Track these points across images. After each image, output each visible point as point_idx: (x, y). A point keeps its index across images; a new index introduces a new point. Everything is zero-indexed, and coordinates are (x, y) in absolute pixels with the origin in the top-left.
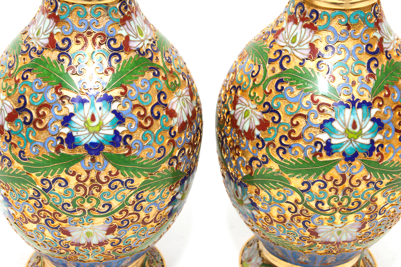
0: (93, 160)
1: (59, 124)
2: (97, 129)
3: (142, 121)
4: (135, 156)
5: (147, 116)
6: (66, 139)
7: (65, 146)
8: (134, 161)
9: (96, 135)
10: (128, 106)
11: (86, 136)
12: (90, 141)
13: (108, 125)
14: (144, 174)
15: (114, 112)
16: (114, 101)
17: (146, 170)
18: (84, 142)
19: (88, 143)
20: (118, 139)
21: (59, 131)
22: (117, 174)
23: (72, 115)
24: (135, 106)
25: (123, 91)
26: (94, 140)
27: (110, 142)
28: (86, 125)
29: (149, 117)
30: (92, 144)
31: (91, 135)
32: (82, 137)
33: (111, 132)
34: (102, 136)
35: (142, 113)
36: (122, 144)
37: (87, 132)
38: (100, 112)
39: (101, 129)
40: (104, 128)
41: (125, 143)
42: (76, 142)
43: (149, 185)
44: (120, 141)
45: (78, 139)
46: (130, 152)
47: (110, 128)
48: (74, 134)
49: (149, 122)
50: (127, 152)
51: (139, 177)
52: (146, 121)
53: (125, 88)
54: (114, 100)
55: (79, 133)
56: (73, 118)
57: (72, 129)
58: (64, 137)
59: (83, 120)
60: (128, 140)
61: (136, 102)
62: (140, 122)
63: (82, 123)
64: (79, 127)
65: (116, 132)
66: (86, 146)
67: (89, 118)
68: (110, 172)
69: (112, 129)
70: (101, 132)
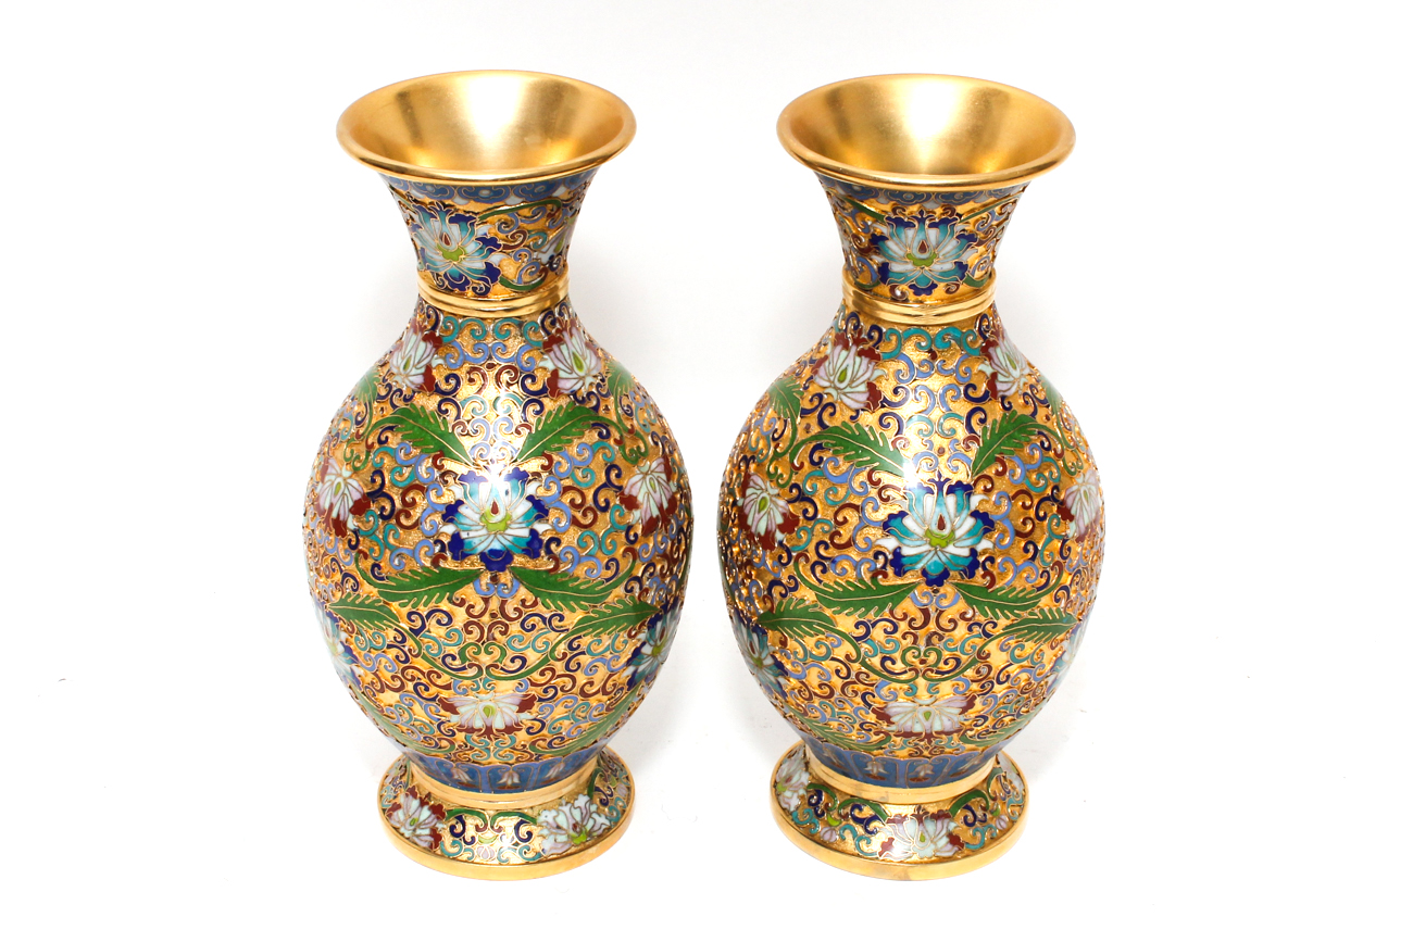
0: (494, 579)
1: (438, 518)
2: (501, 526)
3: (579, 515)
4: (565, 573)
5: (587, 505)
6: (449, 543)
7: (448, 554)
8: (563, 582)
9: (499, 537)
10: (554, 489)
11: (483, 539)
12: (489, 548)
13: (520, 520)
14: (581, 607)
15: (530, 498)
16: (530, 481)
17: (586, 600)
18: (480, 548)
19: (486, 551)
20: (536, 545)
21: (438, 531)
22: (535, 604)
23: (459, 503)
24: (566, 489)
25: (547, 463)
26: (496, 546)
27: (523, 550)
28: (483, 520)
29: (590, 508)
30: (493, 552)
31: (492, 537)
32: (476, 541)
33: (525, 533)
34: (510, 538)
35: (579, 501)
36: (543, 553)
37: (484, 532)
38: (506, 499)
39: (507, 527)
40: (513, 526)
41: (549, 552)
42: (466, 549)
43: (590, 626)
44: (540, 547)
45: (470, 543)
46: (556, 567)
47: (524, 525)
48: (464, 535)
49: (590, 516)
50: (551, 566)
51: (573, 610)
52: (584, 515)
53: (550, 458)
54: (530, 478)
55: (472, 534)
56: (462, 509)
57: (460, 526)
58: (446, 540)
59: (479, 511)
60: (553, 546)
61: (567, 482)
62: (574, 517)
63: (477, 517)
64: (471, 523)
65: (533, 533)
66: (483, 556)
67: (488, 508)
68: (523, 601)
69: (527, 527)
70: (509, 531)
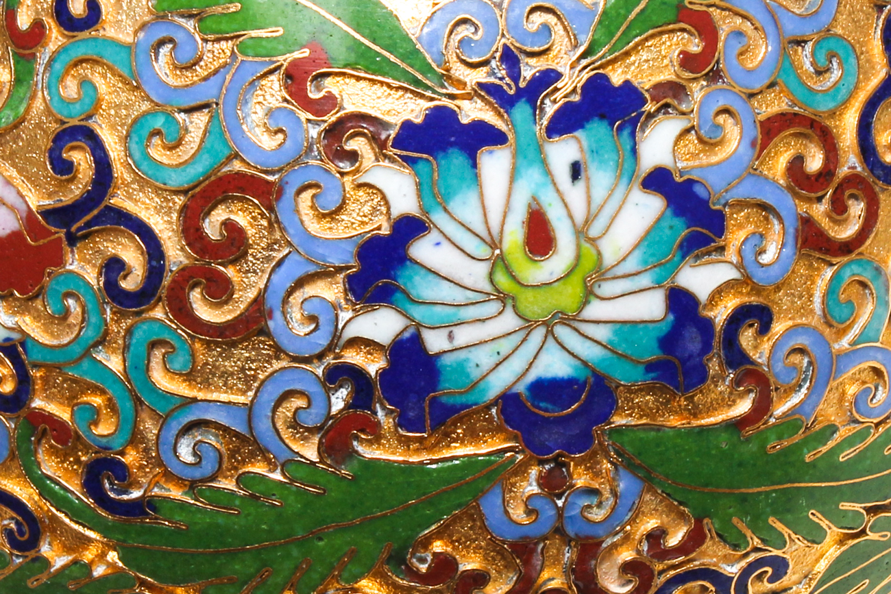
0: (554, 484)
1: (331, 291)
2: (568, 297)
3: (819, 211)
4: (791, 422)
5: (843, 171)
6: (383, 374)
7: (383, 417)
8: (786, 452)
9: (562, 332)
10: (734, 138)
11: (505, 346)
12: (532, 377)
13: (631, 265)
14: (837, 517)
15: (658, 181)
16: (651, 116)
17: (855, 494)
18: (498, 384)
19: (521, 388)
20: (692, 342)
21: (336, 335)
22: (695, 540)
23: (410, 228)
24: (772, 129)
25: (695, 46)
26: (555, 365)
27: (650, 367)
28: (503, 280)
29: (853, 180)
30: (546, 389)
31: (538, 335)
32: (484, 358)
33: (652, 306)
34: (602, 333)
35: (815, 162)
36: (714, 366)
37: (509, 321)
38: (575, 194)
39: (589, 294)
40: (608, 288)
41: (736, 358)
42: (448, 386)
43: (864, 574)
44: (707, 347)
45: (461, 367)
46: (762, 408)
47: (645, 280)
48: (435, 342)
49: (857, 209)
50: (743, 406)
51: (814, 536)
52: (839, 208)
53: (705, 27)
54: (650, 107)
55: (464, 336)
56: (422, 250)
57: (418, 313)
58: (374, 366)
59: (483, 251)
60: (747, 338)
61: (773, 105)
62: (807, 222)
63: (476, 274)
64: (459, 296)
65: (680, 301)
66: (508, 400)
67: (514, 235)
68: (655, 537)
69: (658, 285)
70: (596, 310)
